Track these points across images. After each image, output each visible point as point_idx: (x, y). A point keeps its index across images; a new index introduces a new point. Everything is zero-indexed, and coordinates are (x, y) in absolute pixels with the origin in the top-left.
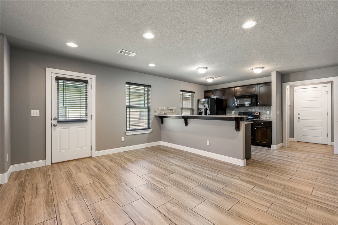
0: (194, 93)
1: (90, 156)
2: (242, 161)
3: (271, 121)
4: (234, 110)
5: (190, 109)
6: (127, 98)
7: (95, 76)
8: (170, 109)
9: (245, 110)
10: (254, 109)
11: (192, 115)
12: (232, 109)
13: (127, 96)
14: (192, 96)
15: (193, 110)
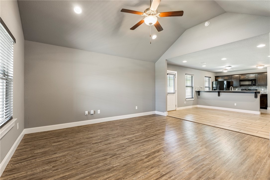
0: (211, 77)
1: (175, 109)
2: (259, 112)
3: (267, 94)
4: (238, 88)
5: (208, 87)
6: (186, 82)
7: (177, 72)
8: (201, 87)
9: (246, 88)
10: (253, 87)
11: (209, 91)
12: (236, 87)
13: (186, 81)
14: (209, 80)
15: (210, 88)
